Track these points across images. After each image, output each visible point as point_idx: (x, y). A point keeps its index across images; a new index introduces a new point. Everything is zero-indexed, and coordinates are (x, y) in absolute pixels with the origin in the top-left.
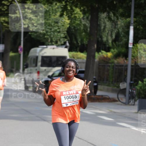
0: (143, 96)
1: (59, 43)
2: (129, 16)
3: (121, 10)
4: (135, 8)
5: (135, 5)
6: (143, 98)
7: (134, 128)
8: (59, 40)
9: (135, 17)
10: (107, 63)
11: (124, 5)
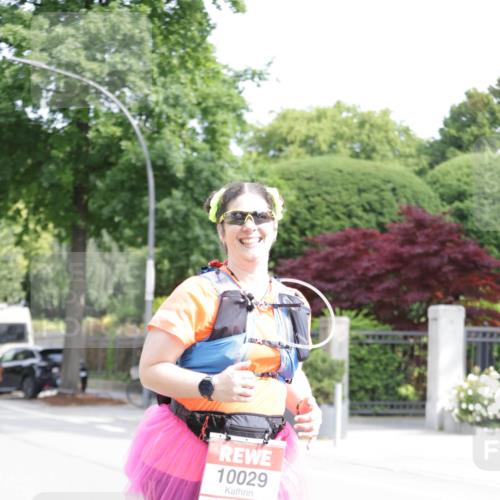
4: (156, 228)
5: (156, 221)
9: (156, 246)
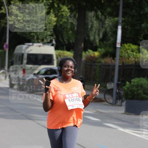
0: (130, 97)
1: (45, 41)
2: (117, 16)
3: (109, 10)
4: (123, 8)
5: (123, 4)
6: (130, 99)
7: (121, 129)
8: (46, 38)
9: (123, 17)
10: (95, 62)
11: (112, 4)
